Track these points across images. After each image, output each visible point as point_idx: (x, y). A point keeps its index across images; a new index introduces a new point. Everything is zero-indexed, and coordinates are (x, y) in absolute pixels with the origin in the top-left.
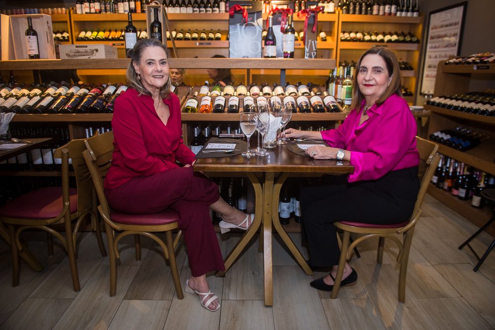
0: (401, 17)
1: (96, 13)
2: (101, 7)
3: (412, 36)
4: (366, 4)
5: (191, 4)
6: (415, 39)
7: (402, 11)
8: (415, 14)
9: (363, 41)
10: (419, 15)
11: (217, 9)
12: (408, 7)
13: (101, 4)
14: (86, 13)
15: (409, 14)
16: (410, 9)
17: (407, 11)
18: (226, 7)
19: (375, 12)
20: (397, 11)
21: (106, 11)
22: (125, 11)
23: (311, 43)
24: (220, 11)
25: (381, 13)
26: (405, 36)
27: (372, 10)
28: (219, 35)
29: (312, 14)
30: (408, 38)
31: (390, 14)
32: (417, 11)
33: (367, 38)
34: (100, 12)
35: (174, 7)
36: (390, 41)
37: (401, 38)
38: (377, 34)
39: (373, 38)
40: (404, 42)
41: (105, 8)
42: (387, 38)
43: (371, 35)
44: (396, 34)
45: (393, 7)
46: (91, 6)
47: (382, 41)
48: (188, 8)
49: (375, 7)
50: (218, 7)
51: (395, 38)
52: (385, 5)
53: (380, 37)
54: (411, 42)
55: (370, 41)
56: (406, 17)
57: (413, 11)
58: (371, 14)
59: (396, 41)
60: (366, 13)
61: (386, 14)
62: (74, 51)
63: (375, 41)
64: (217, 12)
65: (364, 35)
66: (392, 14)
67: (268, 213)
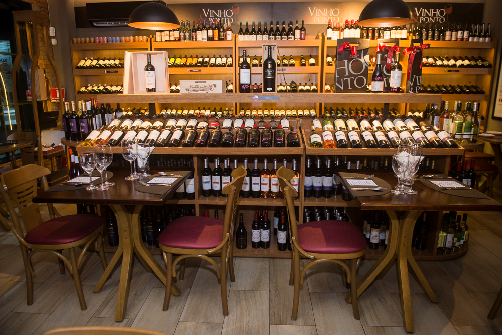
0: (473, 42)
1: (175, 40)
2: (180, 35)
3: (483, 60)
4: (438, 30)
5: (267, 32)
6: (486, 64)
7: (474, 36)
8: (487, 39)
9: (436, 66)
10: (491, 40)
11: (292, 36)
12: (480, 33)
13: (180, 32)
14: (166, 41)
15: (481, 39)
16: (483, 34)
17: (479, 36)
18: (301, 34)
19: (447, 38)
20: (469, 36)
21: (185, 38)
22: (203, 39)
23: (416, 78)
24: (294, 38)
25: (453, 38)
26: (476, 61)
27: (444, 36)
28: (292, 61)
29: (418, 51)
30: (480, 63)
31: (462, 39)
32: (489, 36)
33: (439, 62)
34: (179, 40)
35: (250, 35)
36: (462, 66)
37: (473, 63)
38: (448, 59)
39: (445, 62)
40: (476, 66)
41: (185, 36)
42: (459, 63)
43: (442, 60)
44: (467, 58)
45: (466, 33)
46: (171, 34)
47: (454, 66)
48: (264, 36)
49: (448, 33)
50: (294, 34)
51: (466, 62)
52: (457, 30)
53: (452, 62)
54: (483, 66)
55: (443, 66)
56: (478, 42)
57: (485, 36)
58: (444, 39)
59: (468, 66)
60: (439, 39)
61: (459, 40)
62: (193, 86)
63: (448, 66)
64: (293, 39)
65: (436, 60)
66: (465, 40)
67: (404, 245)
